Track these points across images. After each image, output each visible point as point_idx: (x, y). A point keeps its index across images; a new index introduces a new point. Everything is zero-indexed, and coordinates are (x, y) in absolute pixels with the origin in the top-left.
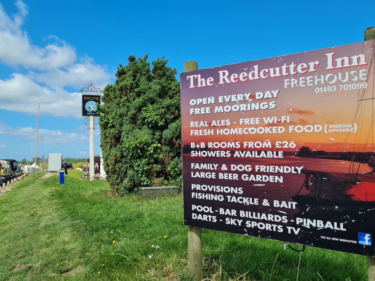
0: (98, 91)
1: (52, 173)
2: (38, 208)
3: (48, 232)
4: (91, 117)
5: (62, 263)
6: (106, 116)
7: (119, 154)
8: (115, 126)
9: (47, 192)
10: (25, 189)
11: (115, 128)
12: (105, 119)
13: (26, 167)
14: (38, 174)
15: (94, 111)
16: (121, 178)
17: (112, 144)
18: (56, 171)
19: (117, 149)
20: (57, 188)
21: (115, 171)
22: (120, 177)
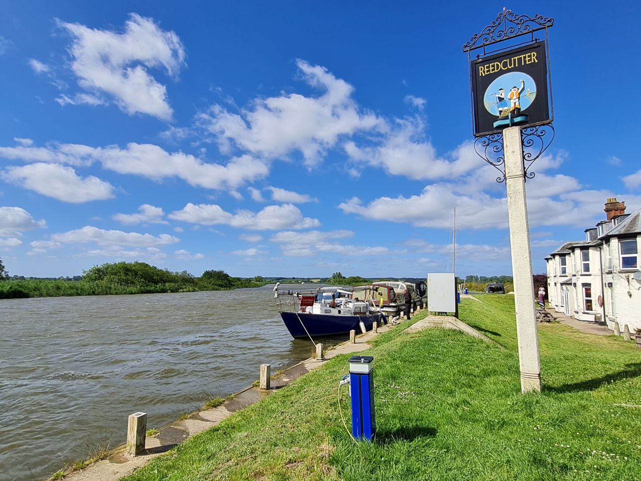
0: (533, 26)
4: (512, 136)
15: (522, 109)
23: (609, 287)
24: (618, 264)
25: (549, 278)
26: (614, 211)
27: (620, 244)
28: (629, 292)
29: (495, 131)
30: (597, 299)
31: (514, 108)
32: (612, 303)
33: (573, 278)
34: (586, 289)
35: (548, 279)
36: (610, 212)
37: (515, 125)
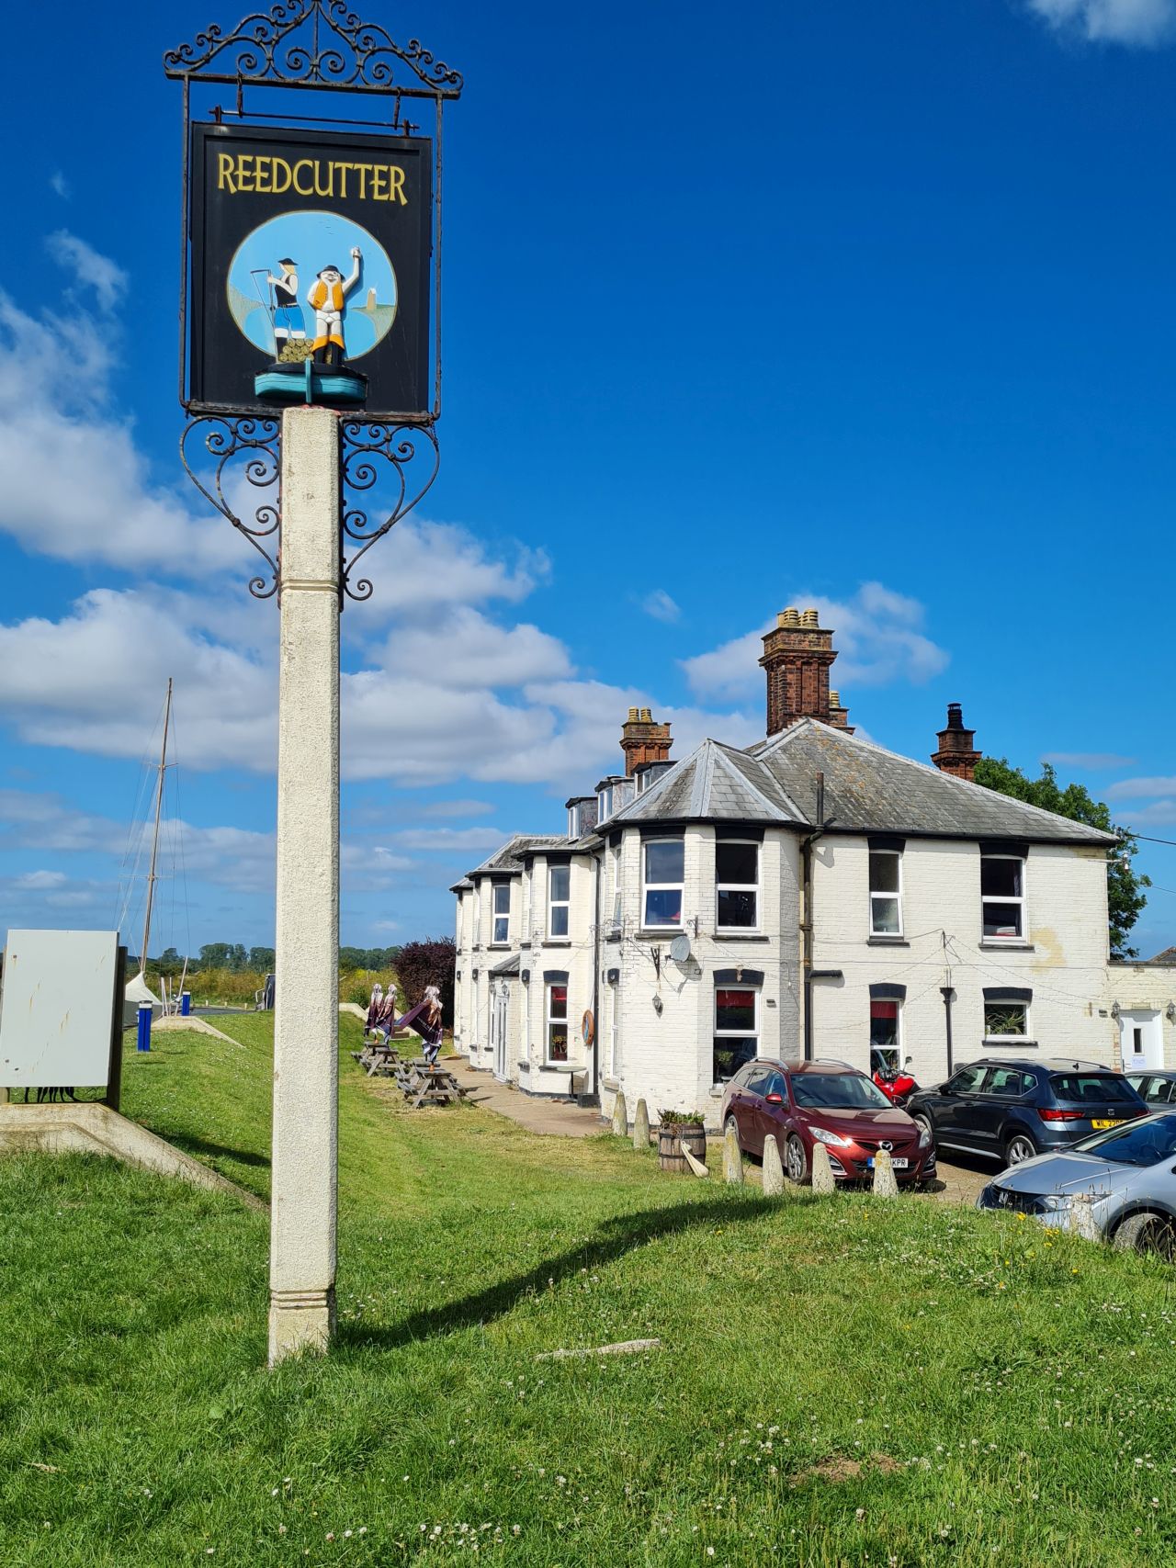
23: (611, 982)
24: (635, 909)
25: (459, 954)
26: (643, 748)
27: (644, 850)
28: (656, 999)
29: (258, 409)
30: (582, 1021)
31: (323, 344)
32: (616, 1034)
33: (525, 954)
34: (554, 989)
35: (458, 959)
36: (633, 750)
37: (321, 400)
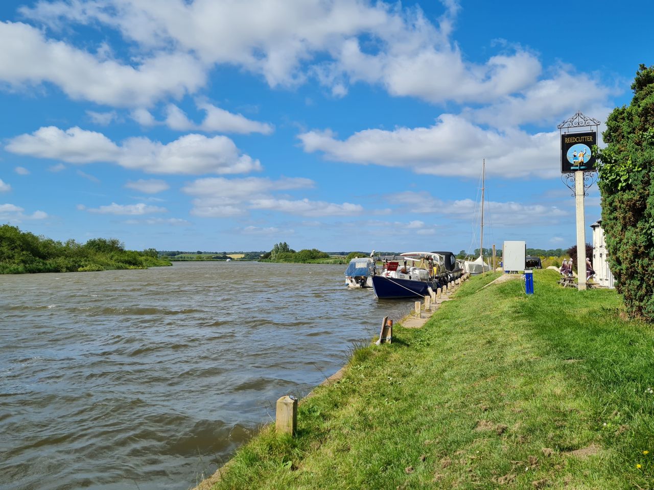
0: (592, 123)
1: (510, 275)
2: (496, 332)
3: (522, 374)
4: (579, 175)
5: (558, 432)
6: (614, 168)
7: (642, 240)
8: (634, 187)
9: (506, 305)
10: (470, 298)
11: (633, 189)
12: (612, 175)
13: (467, 264)
14: (487, 275)
15: (585, 162)
16: (648, 288)
17: (627, 220)
18: (517, 272)
19: (638, 230)
20: (523, 300)
21: (634, 273)
22: (644, 285)
29: (572, 172)
31: (581, 161)
35: (594, 250)
37: (581, 170)
